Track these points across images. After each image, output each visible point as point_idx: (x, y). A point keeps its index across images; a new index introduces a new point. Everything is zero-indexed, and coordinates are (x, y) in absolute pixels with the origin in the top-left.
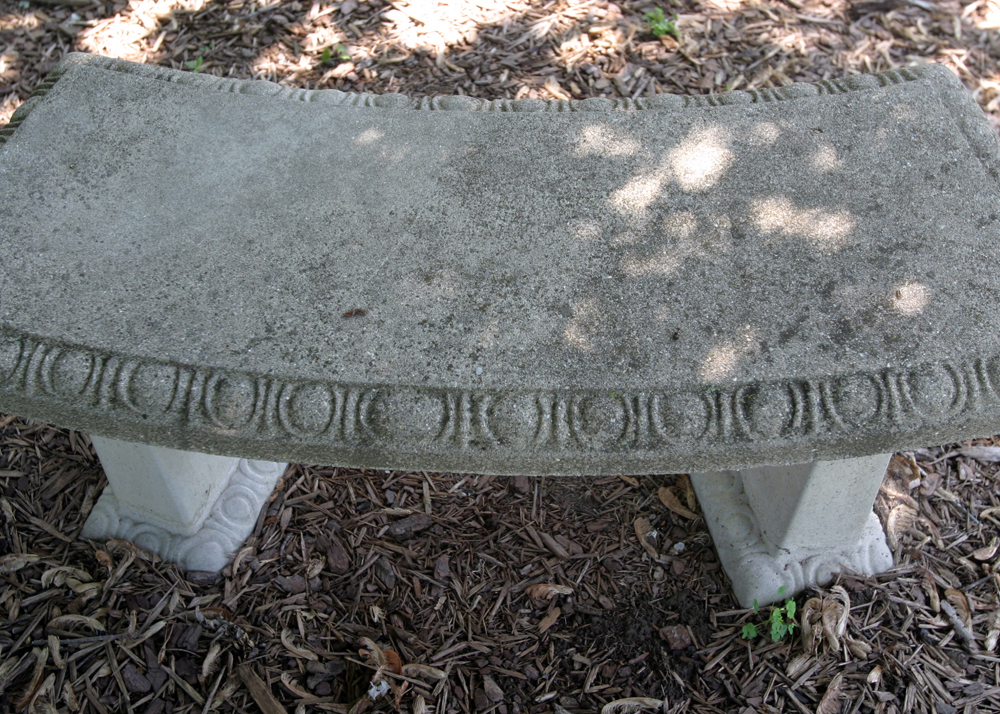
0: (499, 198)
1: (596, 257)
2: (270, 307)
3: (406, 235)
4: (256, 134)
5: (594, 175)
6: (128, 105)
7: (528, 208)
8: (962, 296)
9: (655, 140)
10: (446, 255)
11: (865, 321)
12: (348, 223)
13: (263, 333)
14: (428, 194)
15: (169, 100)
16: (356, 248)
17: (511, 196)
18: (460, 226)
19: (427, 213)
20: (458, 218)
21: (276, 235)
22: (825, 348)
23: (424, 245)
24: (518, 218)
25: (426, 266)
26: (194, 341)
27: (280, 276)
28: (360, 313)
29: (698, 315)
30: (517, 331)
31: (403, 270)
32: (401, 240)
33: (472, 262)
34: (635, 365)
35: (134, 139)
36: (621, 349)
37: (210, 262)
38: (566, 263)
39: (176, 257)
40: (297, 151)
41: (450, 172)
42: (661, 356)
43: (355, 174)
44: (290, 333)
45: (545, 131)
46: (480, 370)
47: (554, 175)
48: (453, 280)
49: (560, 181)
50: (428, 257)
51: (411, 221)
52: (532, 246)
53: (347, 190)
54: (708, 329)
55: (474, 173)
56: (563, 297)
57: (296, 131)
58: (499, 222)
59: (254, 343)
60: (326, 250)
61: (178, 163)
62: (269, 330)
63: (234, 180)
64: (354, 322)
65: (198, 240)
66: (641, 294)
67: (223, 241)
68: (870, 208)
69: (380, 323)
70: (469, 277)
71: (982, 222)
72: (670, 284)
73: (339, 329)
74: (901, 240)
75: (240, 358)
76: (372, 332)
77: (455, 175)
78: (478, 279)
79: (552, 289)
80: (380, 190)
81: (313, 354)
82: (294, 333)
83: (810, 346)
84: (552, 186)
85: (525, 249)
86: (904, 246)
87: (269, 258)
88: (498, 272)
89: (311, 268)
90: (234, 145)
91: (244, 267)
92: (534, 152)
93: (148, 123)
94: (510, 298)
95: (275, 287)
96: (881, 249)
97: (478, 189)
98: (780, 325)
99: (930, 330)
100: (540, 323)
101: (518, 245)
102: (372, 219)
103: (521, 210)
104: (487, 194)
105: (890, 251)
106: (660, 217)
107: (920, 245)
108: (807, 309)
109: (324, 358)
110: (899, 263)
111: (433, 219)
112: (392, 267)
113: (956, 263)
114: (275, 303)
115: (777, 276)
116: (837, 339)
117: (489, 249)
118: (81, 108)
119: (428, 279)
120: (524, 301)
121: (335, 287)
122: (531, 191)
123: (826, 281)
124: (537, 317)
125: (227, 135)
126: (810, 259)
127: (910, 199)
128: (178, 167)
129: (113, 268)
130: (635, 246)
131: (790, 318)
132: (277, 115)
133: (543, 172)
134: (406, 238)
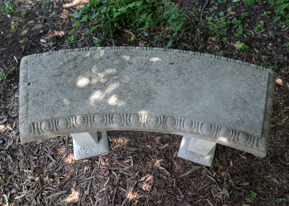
0: (143, 88)
1: (122, 74)
2: (189, 66)
3: (163, 80)
4: (204, 109)
5: (120, 94)
6: (239, 119)
7: (136, 85)
8: (49, 65)
9: (104, 103)
10: (154, 75)
11: (70, 61)
12: (176, 84)
13: (189, 61)
14: (159, 90)
15: (229, 121)
16: (174, 78)
17: (140, 89)
18: (151, 82)
19: (159, 85)
20: (151, 83)
21: (192, 81)
22: (80, 56)
23: (159, 78)
24: (138, 83)
25: (158, 73)
26: (202, 60)
27: (189, 72)
28: (170, 64)
29: (103, 62)
30: (139, 59)
31: (163, 72)
32: (164, 79)
33: (148, 73)
34: (116, 53)
35: (234, 109)
36: (119, 56)
37: (204, 76)
38: (128, 73)
39: (212, 78)
40: (192, 103)
41: (154, 96)
42: (111, 54)
43: (177, 96)
44: (184, 61)
45: (131, 107)
46: (146, 53)
47: (129, 94)
48: (152, 70)
49: (128, 92)
50: (158, 75)
51: (162, 83)
52: (135, 76)
53: (178, 92)
54: (101, 59)
55: (148, 95)
56: (129, 66)
57: (194, 109)
58: (142, 82)
59: (191, 59)
60: (180, 77)
61: (220, 101)
62: (188, 61)
63: (205, 96)
64: (171, 62)
65: (209, 81)
66: (113, 66)
67: (203, 81)
68: (59, 85)
69: (166, 62)
70: (149, 70)
71: (37, 81)
72: (107, 68)
73: (174, 61)
74: (56, 77)
75: (192, 57)
76: (168, 60)
77: (153, 95)
78: (147, 70)
79: (131, 67)
80: (170, 92)
81: (178, 57)
82: (183, 61)
83: (82, 56)
84: (130, 91)
85: (137, 76)
86: (56, 76)
87: (192, 76)
88: (143, 71)
89: (182, 74)
90: (208, 106)
91: (197, 75)
92: (134, 100)
93: (232, 114)
94: (140, 66)
95: (189, 70)
96: (61, 75)
97: (147, 91)
98: (87, 60)
99: (58, 59)
100: (134, 61)
101: (138, 77)
102: (171, 84)
103: (137, 85)
104: (145, 89)
105: (59, 75)
106: (106, 83)
107: (52, 76)
108: (81, 63)
109: (176, 56)
110: (58, 72)
111: (157, 84)
112: (165, 73)
113: (47, 73)
114: (188, 67)
115: (84, 69)
116: (77, 57)
117: (145, 76)
118: (251, 119)
119: (157, 70)
120: (137, 65)
121: (177, 69)
122: (135, 90)
123: (75, 69)
124: (135, 62)
125: (211, 109)
126: (76, 73)
127: (49, 87)
128: (220, 100)
129: (225, 76)
130: (113, 76)
131: (85, 61)
132: (200, 115)
133: (132, 94)
134: (163, 79)
